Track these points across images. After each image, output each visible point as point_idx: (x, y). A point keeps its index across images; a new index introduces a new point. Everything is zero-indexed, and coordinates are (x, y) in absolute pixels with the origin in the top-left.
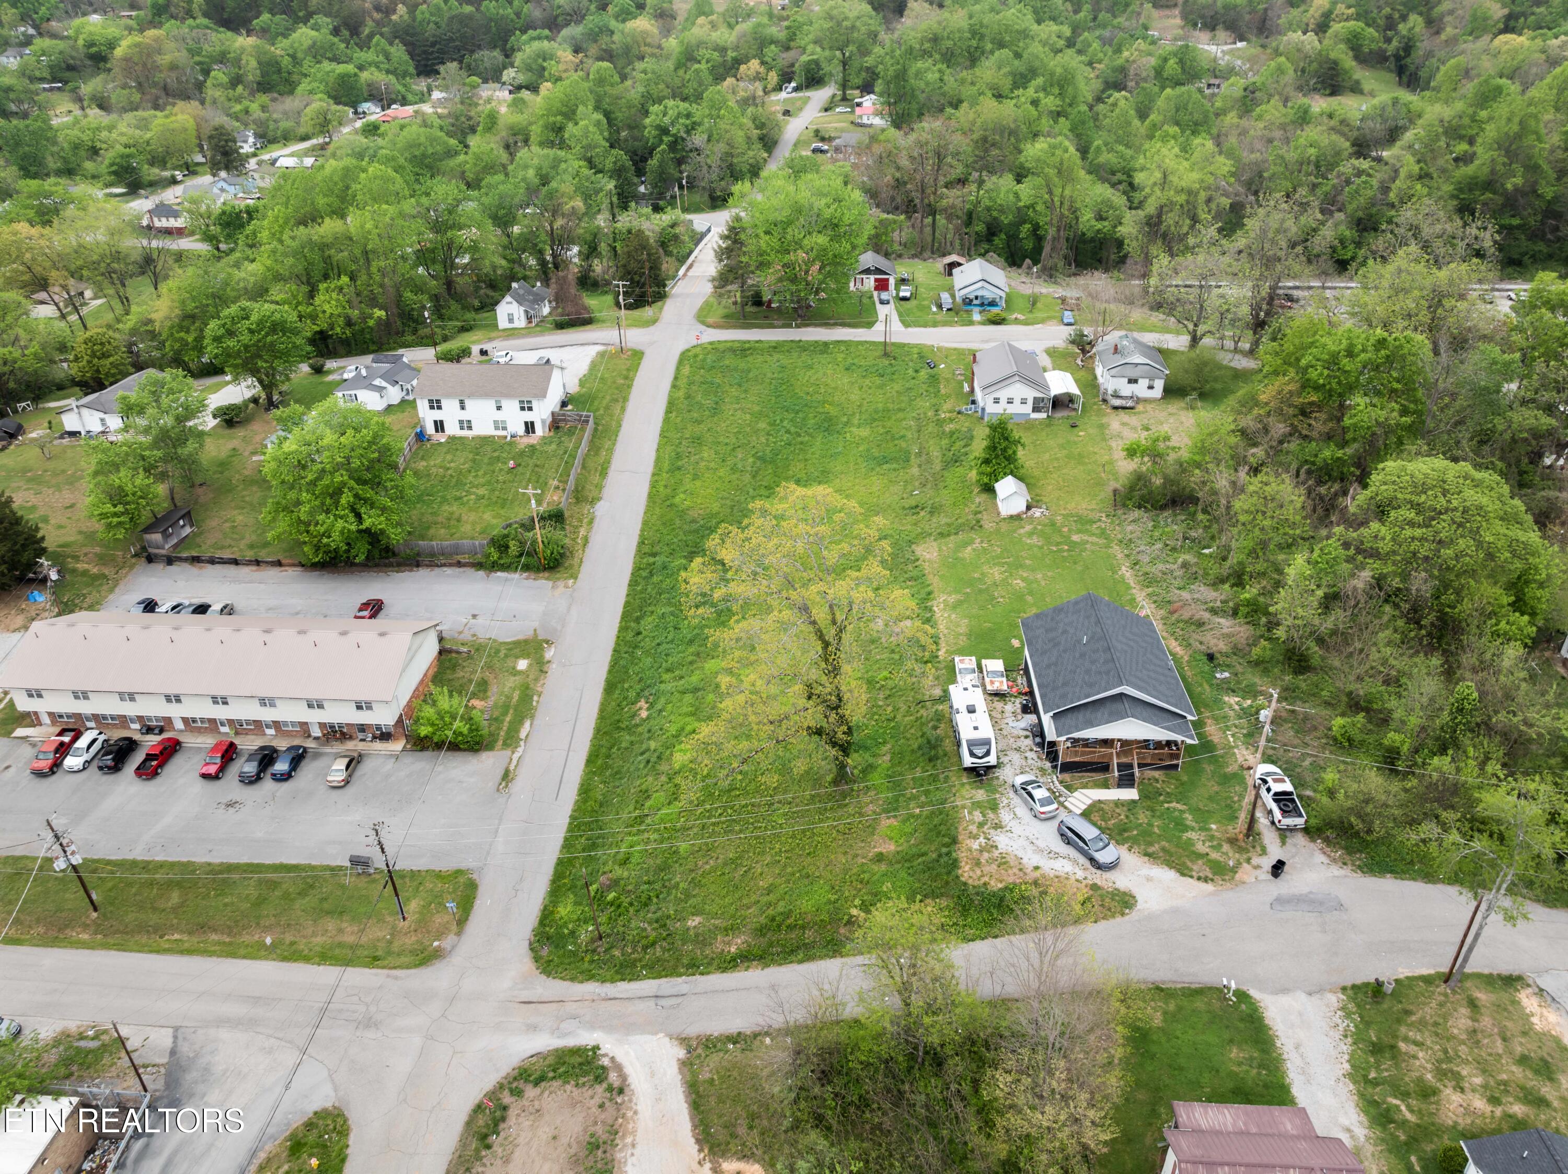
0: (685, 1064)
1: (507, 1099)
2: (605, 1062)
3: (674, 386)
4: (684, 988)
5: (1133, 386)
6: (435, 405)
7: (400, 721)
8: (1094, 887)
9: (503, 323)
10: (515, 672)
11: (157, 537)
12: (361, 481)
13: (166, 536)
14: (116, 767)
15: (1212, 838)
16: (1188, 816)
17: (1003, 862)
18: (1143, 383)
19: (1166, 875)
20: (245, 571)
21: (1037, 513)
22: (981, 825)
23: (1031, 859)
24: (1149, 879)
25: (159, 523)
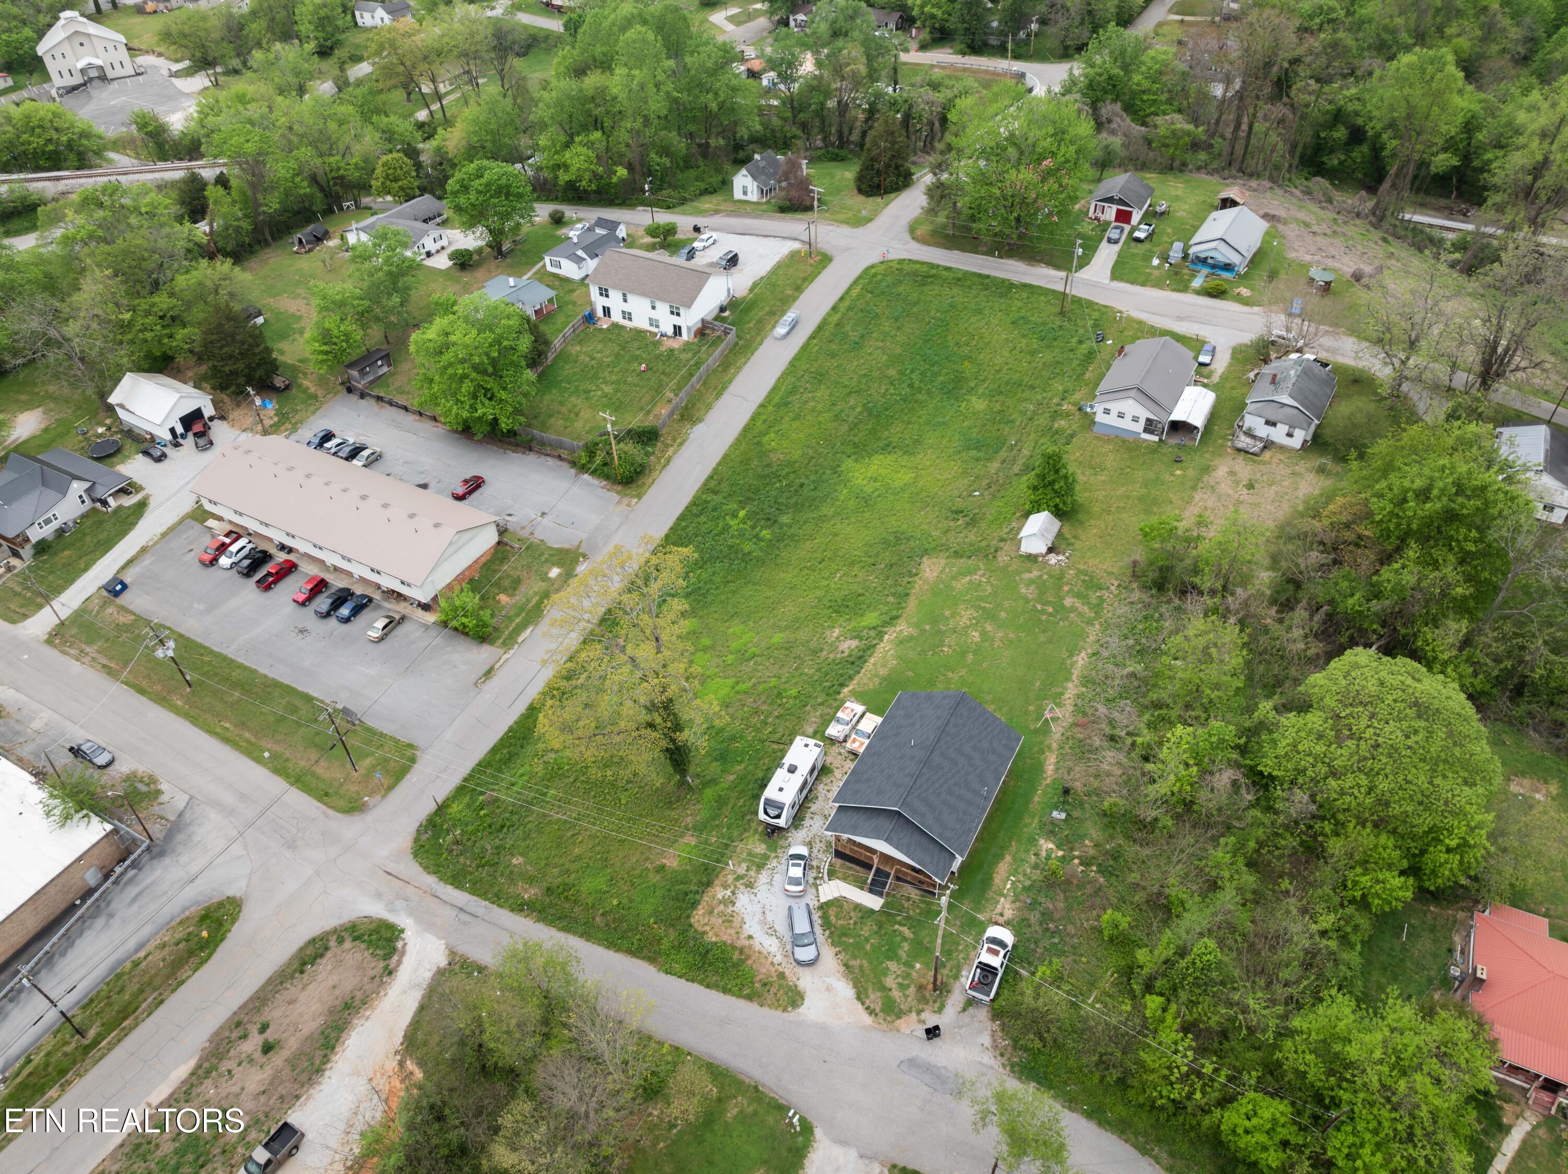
0: (440, 972)
1: (332, 943)
2: (400, 945)
3: (834, 308)
4: (481, 912)
5: (1271, 429)
6: (604, 293)
7: (435, 599)
8: (782, 975)
9: (738, 194)
10: (545, 578)
11: (355, 373)
12: (485, 372)
13: (362, 372)
14: (249, 572)
15: (907, 976)
16: (906, 946)
17: (728, 920)
18: (1282, 429)
19: (845, 990)
20: (411, 418)
21: (1053, 559)
22: (739, 878)
23: (752, 927)
24: (829, 989)
25: (364, 362)
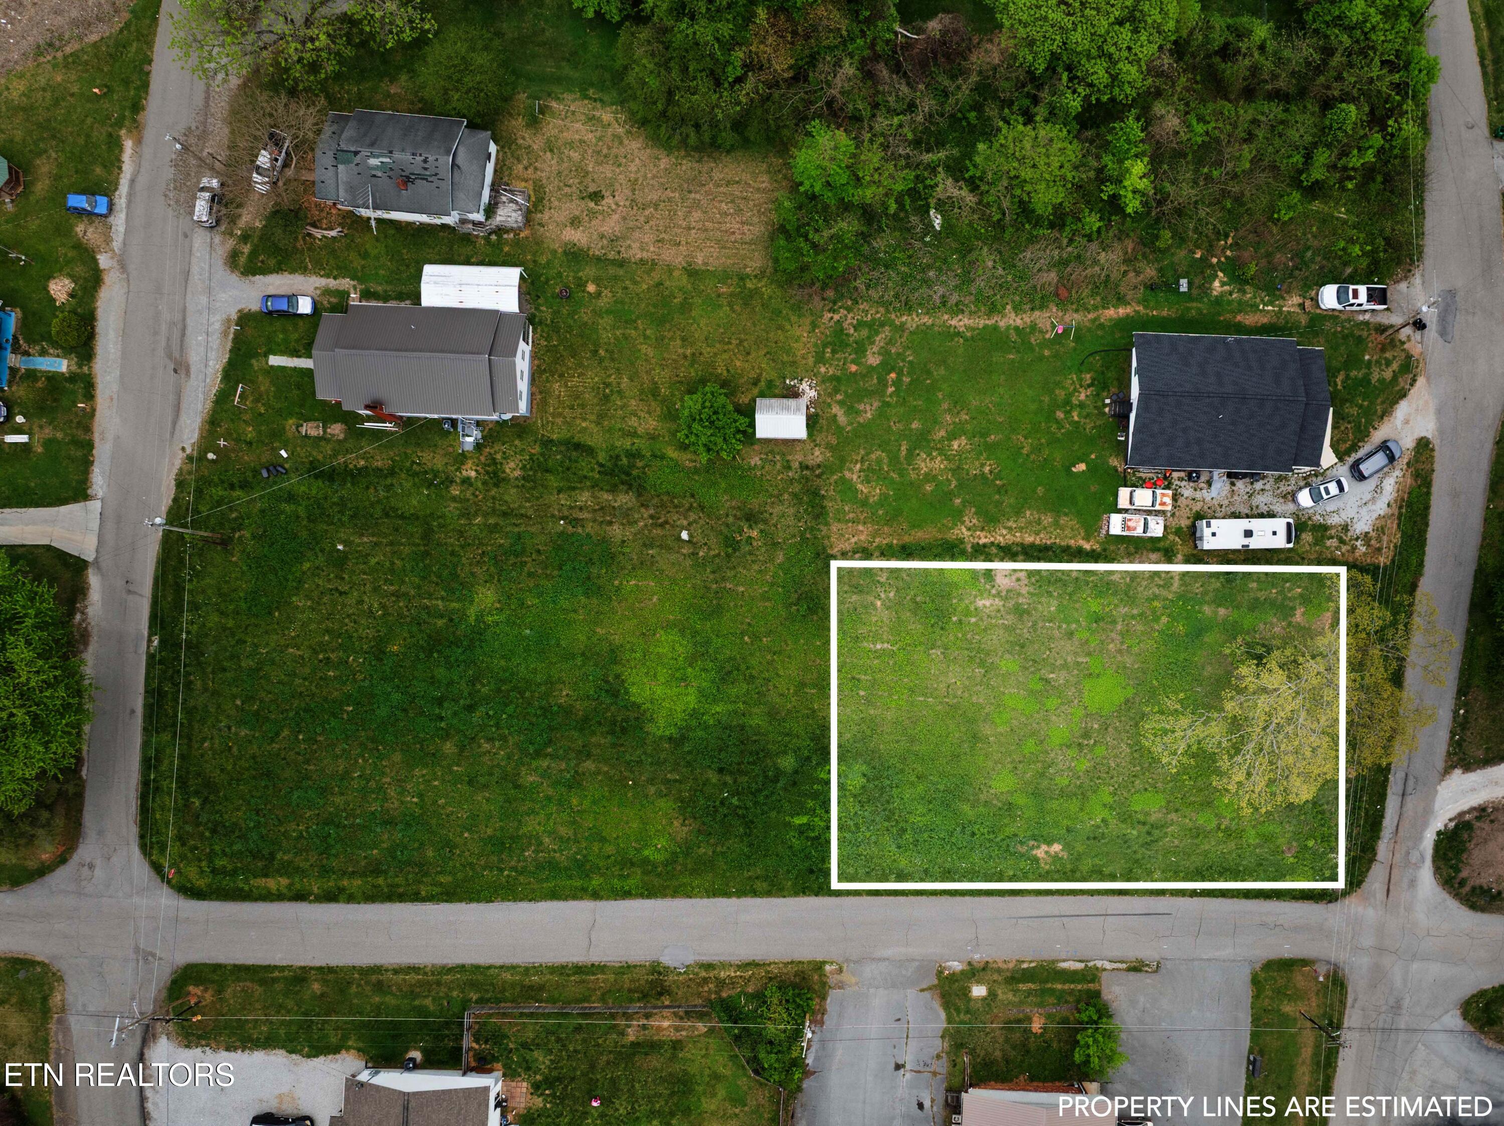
0: (1467, 768)
1: (1467, 889)
2: (1452, 825)
4: (1400, 775)
10: (990, 998)
15: (1378, 362)
17: (1380, 530)
19: (1402, 409)
22: (1342, 541)
23: (1381, 507)
24: (1407, 422)
